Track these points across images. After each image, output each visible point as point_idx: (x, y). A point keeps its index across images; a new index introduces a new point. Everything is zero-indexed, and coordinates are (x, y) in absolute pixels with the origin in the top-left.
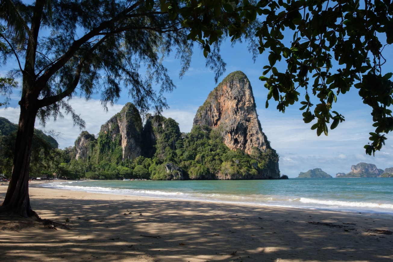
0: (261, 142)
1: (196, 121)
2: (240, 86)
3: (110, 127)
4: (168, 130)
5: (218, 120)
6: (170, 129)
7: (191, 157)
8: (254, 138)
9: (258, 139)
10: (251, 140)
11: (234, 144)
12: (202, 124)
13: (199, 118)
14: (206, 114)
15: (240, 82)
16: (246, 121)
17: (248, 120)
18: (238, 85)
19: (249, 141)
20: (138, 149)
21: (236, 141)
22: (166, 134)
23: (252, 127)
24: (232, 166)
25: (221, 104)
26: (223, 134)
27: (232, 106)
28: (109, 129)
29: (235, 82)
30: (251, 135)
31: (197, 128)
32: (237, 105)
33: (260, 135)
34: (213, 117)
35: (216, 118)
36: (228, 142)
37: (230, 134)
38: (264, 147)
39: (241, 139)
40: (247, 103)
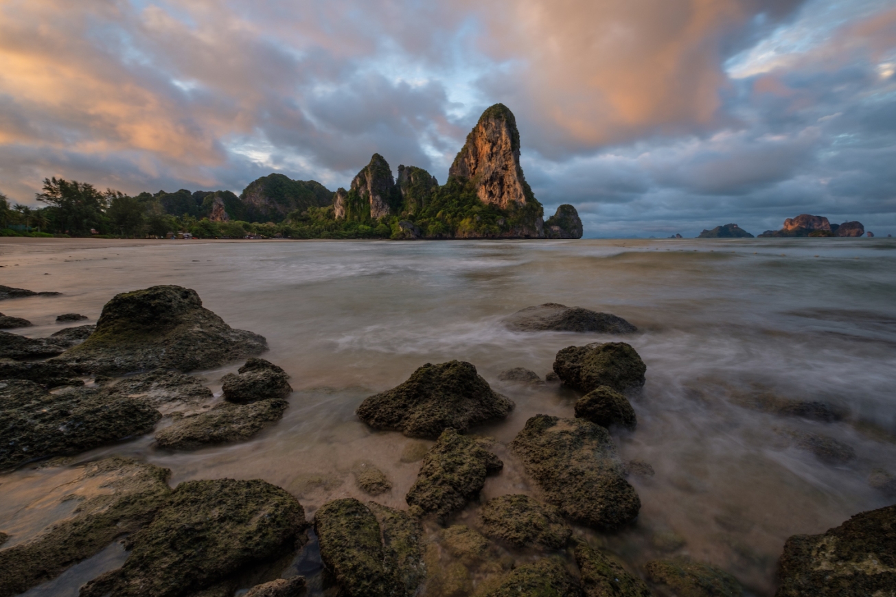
0: (519, 194)
1: (451, 170)
2: (496, 124)
3: (358, 183)
4: (416, 183)
5: (475, 169)
6: (419, 183)
7: (432, 214)
8: (511, 190)
9: (515, 190)
10: (508, 192)
11: (489, 197)
12: (458, 173)
13: (455, 168)
14: (463, 161)
15: (495, 119)
16: (503, 168)
17: (505, 168)
18: (494, 124)
19: (506, 193)
20: (386, 206)
21: (491, 194)
22: (414, 188)
23: (510, 178)
24: (470, 223)
25: (480, 149)
26: (477, 185)
27: (487, 152)
28: (357, 185)
29: (490, 120)
30: (508, 186)
31: (452, 179)
32: (492, 149)
33: (518, 186)
34: (470, 166)
35: (473, 167)
36: (483, 195)
37: (484, 187)
38: (523, 199)
39: (497, 192)
40: (503, 146)
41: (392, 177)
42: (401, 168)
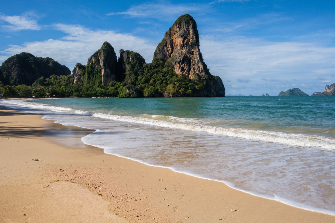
0: (201, 70)
1: (155, 54)
3: (93, 60)
4: (133, 61)
5: (171, 53)
6: (135, 61)
7: (147, 81)
8: (196, 67)
9: (199, 67)
10: (194, 69)
11: (181, 71)
12: (160, 56)
13: (158, 52)
14: (163, 48)
15: (186, 24)
16: (191, 53)
18: (185, 26)
19: (192, 69)
20: (113, 76)
21: (183, 69)
22: (132, 65)
23: (195, 58)
25: (174, 41)
26: (173, 63)
27: (180, 43)
28: (93, 62)
29: (182, 24)
30: (194, 65)
31: (156, 60)
32: (183, 42)
33: (200, 65)
34: (168, 51)
35: (170, 52)
36: (177, 71)
37: (178, 64)
38: (203, 73)
39: (186, 67)
40: (191, 40)
41: (116, 57)
42: (122, 52)
